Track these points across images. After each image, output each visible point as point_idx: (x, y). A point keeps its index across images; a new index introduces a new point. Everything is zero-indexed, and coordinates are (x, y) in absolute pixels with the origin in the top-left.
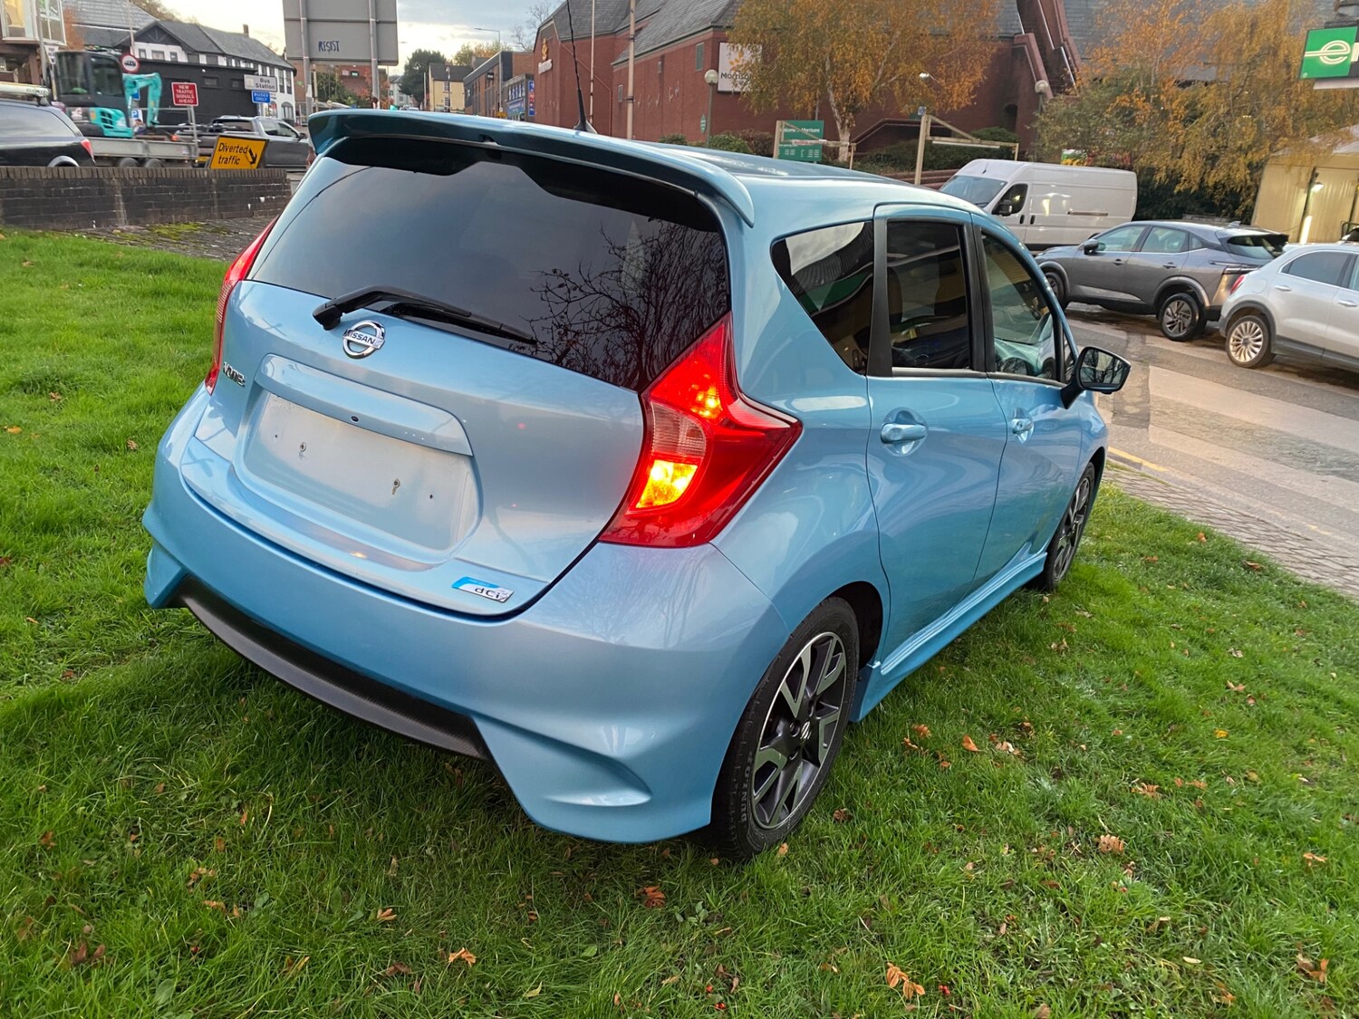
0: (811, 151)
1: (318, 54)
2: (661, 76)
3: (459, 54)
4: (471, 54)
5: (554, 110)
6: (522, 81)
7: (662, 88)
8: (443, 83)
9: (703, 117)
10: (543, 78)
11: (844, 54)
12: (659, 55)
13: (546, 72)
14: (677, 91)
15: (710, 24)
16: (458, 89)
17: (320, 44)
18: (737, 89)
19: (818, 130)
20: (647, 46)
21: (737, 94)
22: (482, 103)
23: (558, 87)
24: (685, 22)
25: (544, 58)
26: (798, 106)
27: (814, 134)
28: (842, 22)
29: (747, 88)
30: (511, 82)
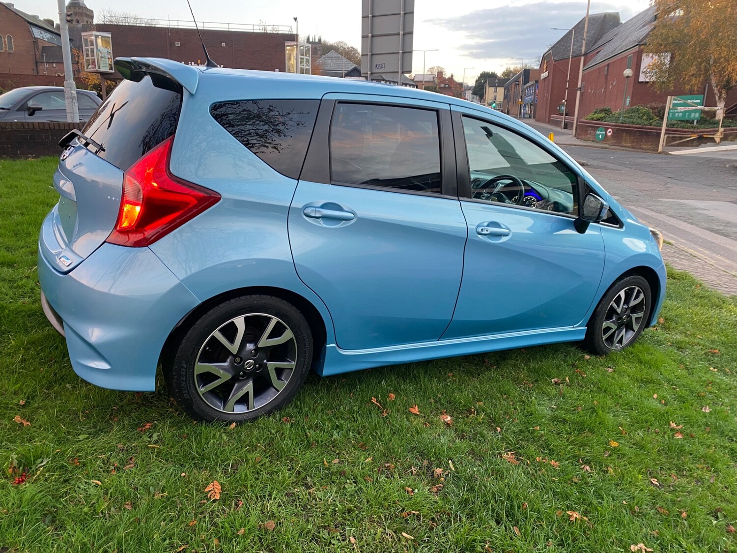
0: (693, 114)
1: (375, 70)
2: (607, 75)
3: (504, 73)
4: (511, 72)
5: (547, 99)
6: (533, 84)
7: (606, 83)
8: (494, 88)
9: (629, 97)
10: (544, 80)
11: (720, 53)
12: (607, 63)
13: (545, 78)
14: (614, 83)
15: (637, 44)
16: (501, 91)
17: (376, 65)
18: (647, 80)
19: (699, 101)
20: (601, 59)
21: (647, 82)
22: (512, 97)
23: (550, 86)
24: (624, 44)
25: (545, 71)
26: (688, 87)
27: (695, 103)
28: (720, 34)
29: (654, 79)
30: (528, 85)
